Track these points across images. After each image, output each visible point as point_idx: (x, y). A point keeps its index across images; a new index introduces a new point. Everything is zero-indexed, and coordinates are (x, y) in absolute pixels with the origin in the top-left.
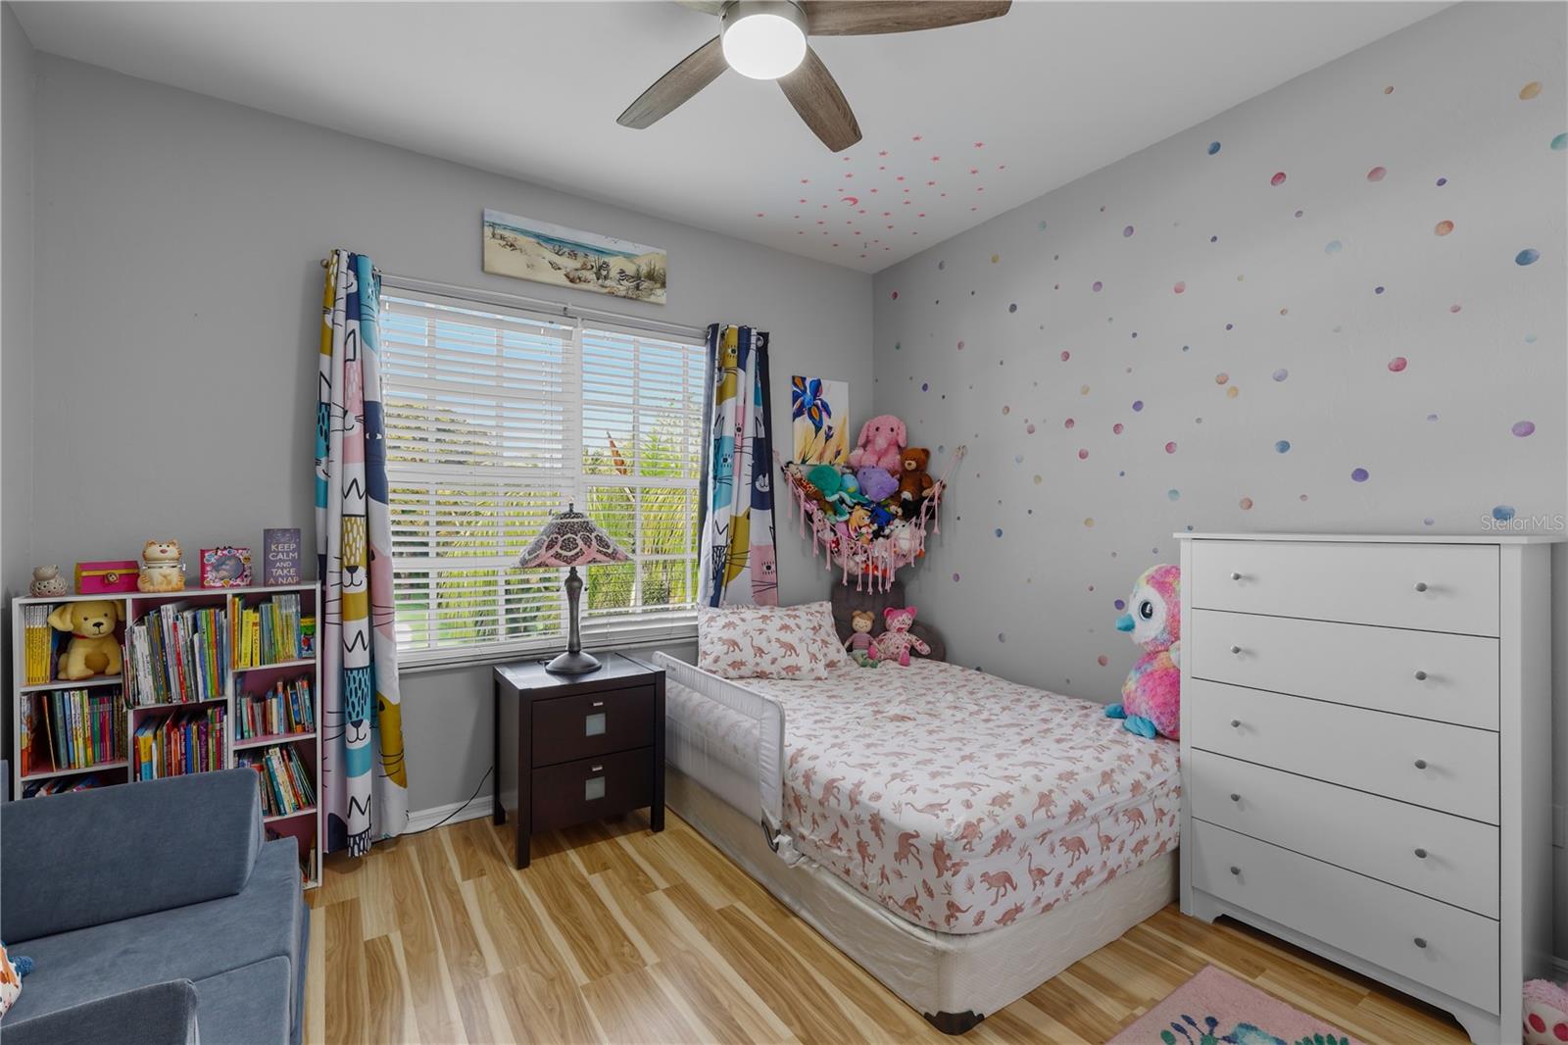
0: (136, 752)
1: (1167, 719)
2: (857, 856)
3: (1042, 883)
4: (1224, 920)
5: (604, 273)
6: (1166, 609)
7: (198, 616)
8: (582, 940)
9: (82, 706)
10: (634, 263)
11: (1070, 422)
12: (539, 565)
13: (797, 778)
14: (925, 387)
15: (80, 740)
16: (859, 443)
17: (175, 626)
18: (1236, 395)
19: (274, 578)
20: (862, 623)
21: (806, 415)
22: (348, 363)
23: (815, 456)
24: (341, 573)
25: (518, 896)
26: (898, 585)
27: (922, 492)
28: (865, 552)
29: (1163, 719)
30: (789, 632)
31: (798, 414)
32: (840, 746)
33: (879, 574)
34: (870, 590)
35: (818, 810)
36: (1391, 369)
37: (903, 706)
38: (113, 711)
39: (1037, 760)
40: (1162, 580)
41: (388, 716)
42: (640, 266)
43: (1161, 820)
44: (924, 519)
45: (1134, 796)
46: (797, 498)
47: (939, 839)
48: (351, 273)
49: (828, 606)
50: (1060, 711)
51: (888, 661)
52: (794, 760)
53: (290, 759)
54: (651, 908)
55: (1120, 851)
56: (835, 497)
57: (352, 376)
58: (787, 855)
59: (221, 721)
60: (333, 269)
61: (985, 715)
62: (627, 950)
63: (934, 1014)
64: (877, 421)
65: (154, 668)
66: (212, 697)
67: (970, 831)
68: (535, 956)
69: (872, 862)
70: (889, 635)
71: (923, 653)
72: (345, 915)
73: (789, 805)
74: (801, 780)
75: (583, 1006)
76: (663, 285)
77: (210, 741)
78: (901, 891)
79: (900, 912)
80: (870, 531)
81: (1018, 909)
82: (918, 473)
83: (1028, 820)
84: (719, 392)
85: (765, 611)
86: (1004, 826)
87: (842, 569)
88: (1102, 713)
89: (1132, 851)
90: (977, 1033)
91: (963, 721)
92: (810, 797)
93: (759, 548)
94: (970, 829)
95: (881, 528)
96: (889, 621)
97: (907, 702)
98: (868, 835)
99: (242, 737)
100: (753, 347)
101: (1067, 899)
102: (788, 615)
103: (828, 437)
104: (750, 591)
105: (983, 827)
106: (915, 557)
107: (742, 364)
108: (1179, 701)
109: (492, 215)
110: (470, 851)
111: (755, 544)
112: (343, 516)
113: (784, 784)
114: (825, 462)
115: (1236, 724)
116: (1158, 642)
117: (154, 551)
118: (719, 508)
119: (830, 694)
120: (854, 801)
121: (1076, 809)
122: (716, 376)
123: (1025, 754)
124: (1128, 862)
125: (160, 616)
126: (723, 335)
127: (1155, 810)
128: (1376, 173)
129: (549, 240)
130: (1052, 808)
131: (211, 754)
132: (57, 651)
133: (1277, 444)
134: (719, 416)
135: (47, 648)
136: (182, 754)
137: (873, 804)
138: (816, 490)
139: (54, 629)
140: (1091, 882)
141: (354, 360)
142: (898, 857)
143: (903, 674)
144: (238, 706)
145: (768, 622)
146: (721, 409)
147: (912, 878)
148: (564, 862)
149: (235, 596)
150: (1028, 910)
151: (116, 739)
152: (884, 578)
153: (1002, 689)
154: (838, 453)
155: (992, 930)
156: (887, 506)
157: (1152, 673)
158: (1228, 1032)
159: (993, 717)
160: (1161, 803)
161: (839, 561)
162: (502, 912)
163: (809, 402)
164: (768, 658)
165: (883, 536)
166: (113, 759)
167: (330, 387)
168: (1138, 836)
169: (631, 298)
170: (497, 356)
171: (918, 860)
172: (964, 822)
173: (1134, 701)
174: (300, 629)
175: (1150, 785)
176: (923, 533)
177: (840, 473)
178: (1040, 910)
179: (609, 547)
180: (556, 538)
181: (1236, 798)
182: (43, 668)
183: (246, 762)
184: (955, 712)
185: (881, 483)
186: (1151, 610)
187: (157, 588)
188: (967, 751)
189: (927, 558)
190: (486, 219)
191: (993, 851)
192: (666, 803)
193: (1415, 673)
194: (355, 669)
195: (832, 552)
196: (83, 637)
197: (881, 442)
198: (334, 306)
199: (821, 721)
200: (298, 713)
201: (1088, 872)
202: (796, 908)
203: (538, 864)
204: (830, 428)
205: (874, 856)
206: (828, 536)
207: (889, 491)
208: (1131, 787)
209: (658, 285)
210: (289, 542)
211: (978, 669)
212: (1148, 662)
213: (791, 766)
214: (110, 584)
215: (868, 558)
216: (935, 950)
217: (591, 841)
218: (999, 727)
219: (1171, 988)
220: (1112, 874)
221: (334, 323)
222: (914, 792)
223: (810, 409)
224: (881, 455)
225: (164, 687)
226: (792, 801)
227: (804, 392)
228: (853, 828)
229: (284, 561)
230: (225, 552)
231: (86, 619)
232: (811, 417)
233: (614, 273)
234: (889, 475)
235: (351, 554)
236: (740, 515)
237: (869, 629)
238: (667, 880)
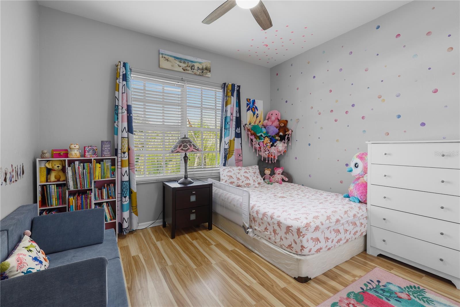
0: (69, 202)
1: (363, 197)
2: (273, 234)
3: (328, 241)
4: (380, 255)
5: (193, 68)
6: (362, 165)
7: (85, 165)
8: (193, 257)
9: (54, 189)
10: (201, 65)
11: (332, 111)
12: (177, 152)
13: (254, 213)
14: (286, 102)
15: (54, 199)
16: (266, 119)
17: (79, 168)
18: (384, 101)
19: (104, 155)
20: (268, 172)
21: (251, 110)
22: (123, 94)
23: (254, 122)
24: (121, 154)
25: (172, 245)
26: (278, 161)
27: (285, 133)
28: (269, 151)
29: (362, 197)
30: (247, 174)
31: (248, 110)
32: (266, 203)
33: (273, 157)
34: (270, 162)
35: (261, 221)
36: (433, 92)
37: (282, 194)
38: (62, 191)
39: (325, 208)
40: (361, 156)
41: (133, 195)
42: (203, 66)
43: (362, 226)
44: (286, 141)
45: (354, 218)
46: (248, 135)
47: (299, 227)
48: (124, 68)
49: (257, 167)
50: (330, 196)
51: (275, 183)
52: (253, 208)
53: (109, 206)
54: (211, 249)
55: (350, 234)
56: (260, 134)
57: (124, 97)
58: (251, 234)
59: (91, 194)
60: (119, 67)
61: (307, 197)
62: (206, 260)
63: (297, 277)
64: (271, 112)
65: (73, 179)
66: (88, 188)
67: (307, 226)
68: (180, 261)
69: (278, 235)
70: (276, 175)
71: (286, 181)
72: (126, 249)
73: (251, 220)
74: (255, 213)
75: (196, 273)
76: (210, 71)
77: (88, 200)
78: (286, 243)
79: (286, 249)
80: (270, 144)
81: (321, 249)
82: (284, 127)
83: (324, 223)
84: (226, 103)
85: (240, 167)
86: (317, 224)
87: (262, 156)
88: (342, 197)
89: (353, 234)
90: (309, 283)
91: (301, 198)
92: (258, 217)
93: (237, 149)
94: (308, 225)
95: (273, 144)
96: (275, 171)
97: (283, 193)
98: (276, 227)
99: (96, 200)
100: (236, 90)
101: (335, 247)
102: (246, 169)
103: (257, 117)
104: (234, 162)
105: (311, 224)
106: (283, 152)
107: (232, 95)
108: (367, 192)
109: (162, 51)
110: (157, 234)
111: (236, 148)
112: (122, 137)
113: (250, 214)
114: (256, 124)
115: (385, 198)
116: (360, 175)
117: (73, 146)
118: (226, 137)
119: (260, 191)
120: (272, 218)
121: (338, 221)
122: (225, 98)
123: (321, 206)
124: (352, 237)
125: (75, 164)
126: (227, 86)
127: (360, 223)
128: (429, 33)
129: (178, 58)
130: (331, 220)
131: (88, 204)
132: (47, 174)
133: (397, 116)
134: (226, 110)
135: (45, 173)
136: (80, 203)
137: (278, 218)
138: (254, 132)
139: (47, 167)
140: (342, 242)
141: (125, 93)
142: (286, 233)
143: (280, 186)
144: (95, 191)
145: (241, 170)
146: (226, 108)
147: (291, 238)
148: (185, 237)
149: (94, 159)
150: (324, 249)
151: (63, 199)
152: (274, 159)
153: (311, 190)
154: (260, 122)
155: (313, 254)
156: (275, 137)
157: (358, 184)
158: (384, 284)
159: (309, 197)
160: (362, 221)
161: (260, 153)
162: (169, 250)
163: (252, 107)
164: (241, 181)
165: (274, 146)
166: (62, 204)
167: (118, 101)
168: (355, 230)
169: (201, 75)
170: (163, 92)
171: (292, 233)
172: (306, 222)
173: (352, 192)
174: (111, 169)
175: (359, 215)
176: (286, 145)
177: (261, 128)
178: (327, 249)
179: (196, 147)
180: (182, 144)
181: (384, 219)
182: (44, 179)
183: (97, 206)
184: (298, 196)
185: (273, 130)
186: (358, 166)
187: (74, 157)
188: (304, 205)
189: (287, 152)
190: (160, 52)
191: (314, 231)
192: (213, 223)
193: (441, 181)
194: (125, 181)
195: (258, 151)
196: (55, 170)
197: (273, 118)
198: (119, 77)
199: (259, 198)
200: (110, 193)
201: (341, 240)
202: (253, 250)
203: (177, 238)
204: (258, 114)
205: (278, 233)
206: (258, 146)
207: (275, 132)
208: (353, 216)
209: (208, 71)
210: (108, 145)
211: (303, 185)
212: (357, 181)
213: (252, 209)
214: (61, 155)
215: (269, 153)
216: (297, 259)
217: (191, 232)
218: (312, 199)
219: (366, 273)
220: (347, 241)
221: (119, 82)
222: (290, 215)
223: (252, 108)
224: (273, 122)
225: (76, 184)
226: (253, 219)
227: (250, 103)
228: (272, 226)
229: (107, 150)
230: (91, 147)
231: (55, 165)
232: (252, 111)
233: (196, 68)
234: (275, 128)
235: (124, 149)
236: (232, 139)
237: (269, 173)
238: (215, 243)
